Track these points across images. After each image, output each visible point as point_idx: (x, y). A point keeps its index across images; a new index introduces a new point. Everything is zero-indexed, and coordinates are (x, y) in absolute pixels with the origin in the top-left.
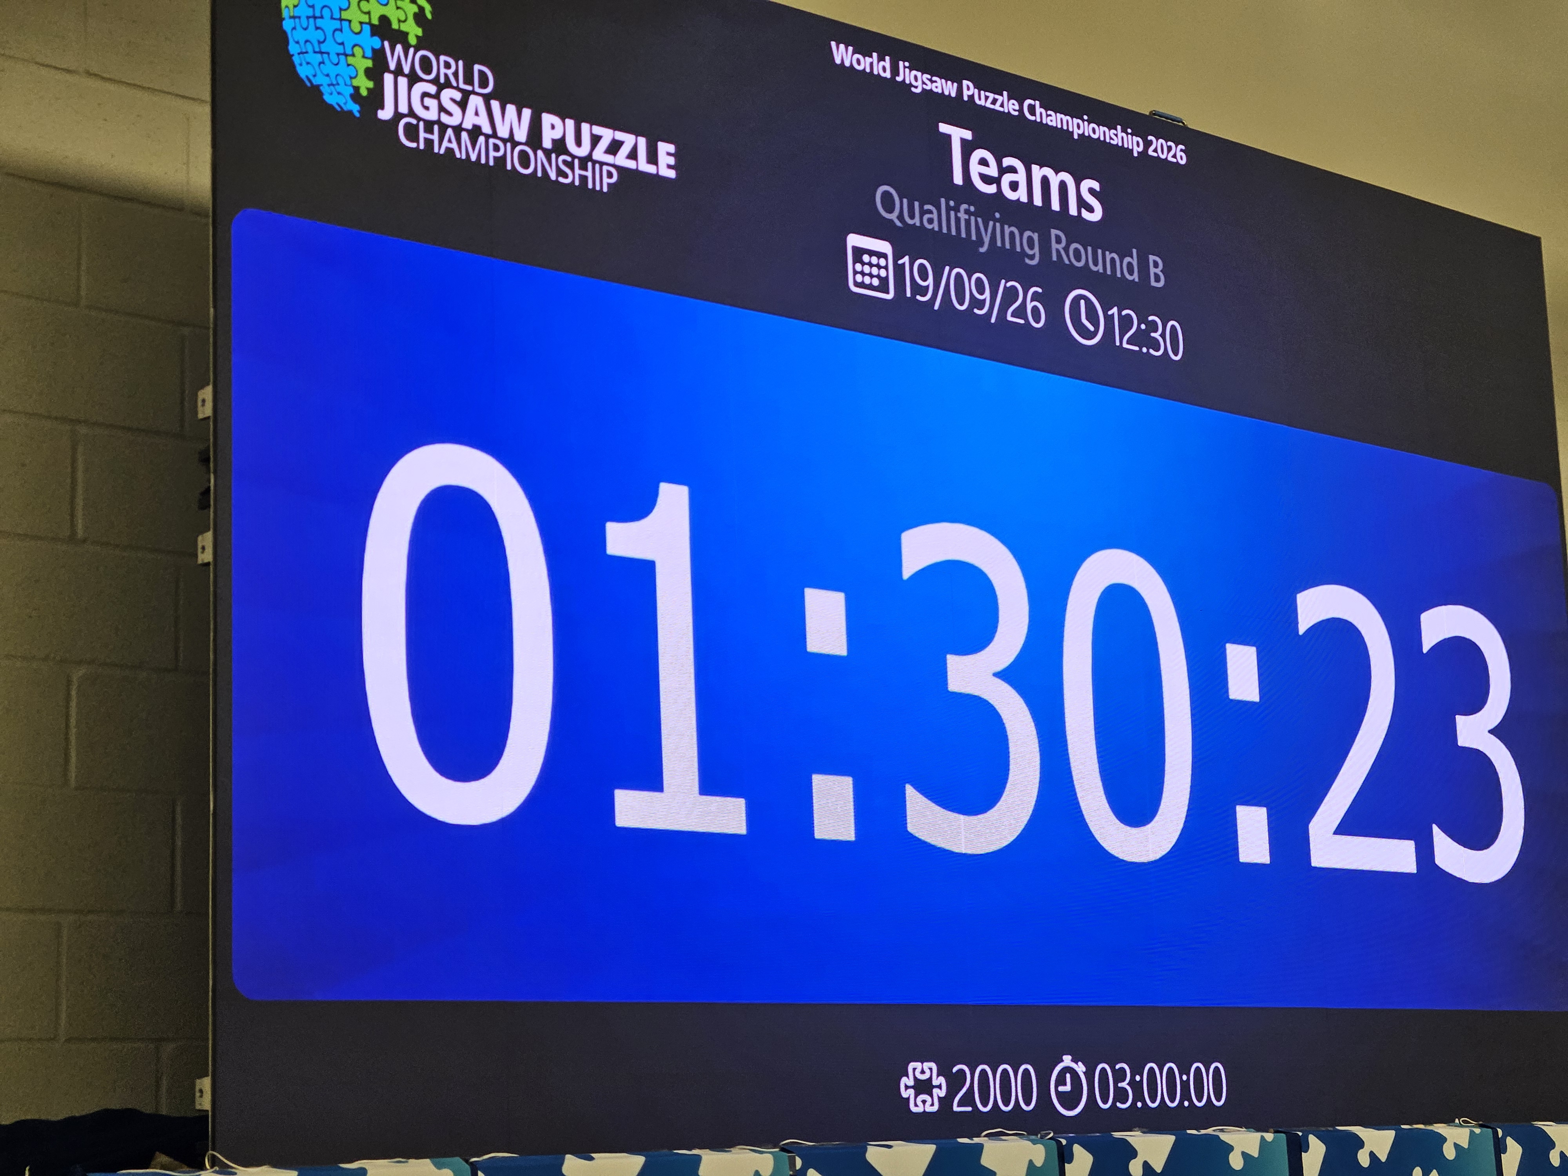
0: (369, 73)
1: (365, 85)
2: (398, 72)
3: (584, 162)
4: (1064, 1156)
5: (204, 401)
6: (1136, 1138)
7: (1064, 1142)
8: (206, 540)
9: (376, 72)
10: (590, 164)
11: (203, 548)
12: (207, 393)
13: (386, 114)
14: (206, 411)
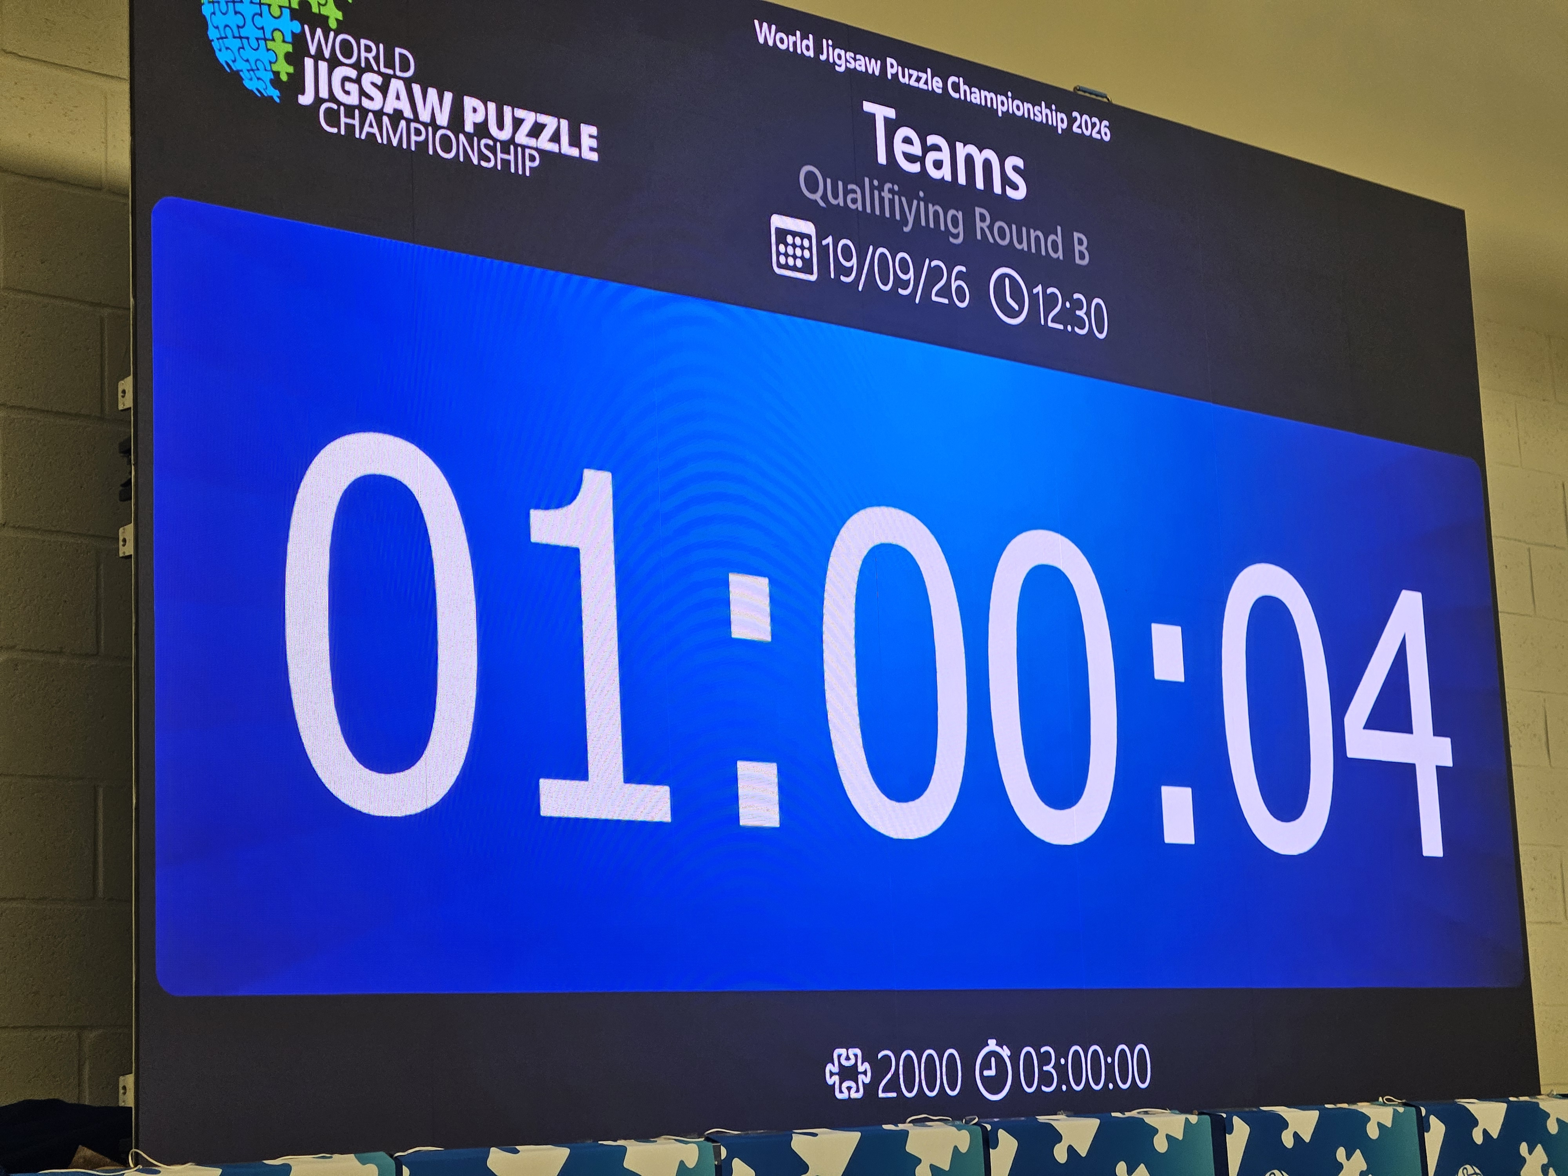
0: (289, 58)
1: (285, 69)
2: (319, 56)
3: (506, 146)
4: (989, 1142)
5: (124, 392)
6: (1061, 1122)
7: (989, 1127)
8: (128, 532)
9: (296, 58)
10: (512, 147)
11: (124, 540)
12: (127, 384)
13: (306, 99)
14: (126, 402)
